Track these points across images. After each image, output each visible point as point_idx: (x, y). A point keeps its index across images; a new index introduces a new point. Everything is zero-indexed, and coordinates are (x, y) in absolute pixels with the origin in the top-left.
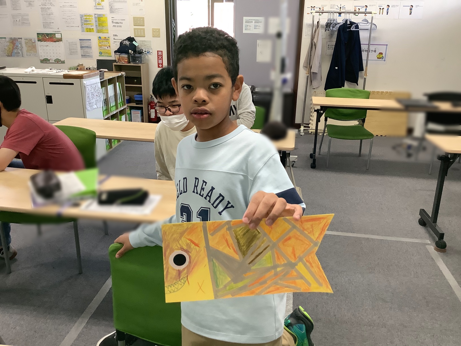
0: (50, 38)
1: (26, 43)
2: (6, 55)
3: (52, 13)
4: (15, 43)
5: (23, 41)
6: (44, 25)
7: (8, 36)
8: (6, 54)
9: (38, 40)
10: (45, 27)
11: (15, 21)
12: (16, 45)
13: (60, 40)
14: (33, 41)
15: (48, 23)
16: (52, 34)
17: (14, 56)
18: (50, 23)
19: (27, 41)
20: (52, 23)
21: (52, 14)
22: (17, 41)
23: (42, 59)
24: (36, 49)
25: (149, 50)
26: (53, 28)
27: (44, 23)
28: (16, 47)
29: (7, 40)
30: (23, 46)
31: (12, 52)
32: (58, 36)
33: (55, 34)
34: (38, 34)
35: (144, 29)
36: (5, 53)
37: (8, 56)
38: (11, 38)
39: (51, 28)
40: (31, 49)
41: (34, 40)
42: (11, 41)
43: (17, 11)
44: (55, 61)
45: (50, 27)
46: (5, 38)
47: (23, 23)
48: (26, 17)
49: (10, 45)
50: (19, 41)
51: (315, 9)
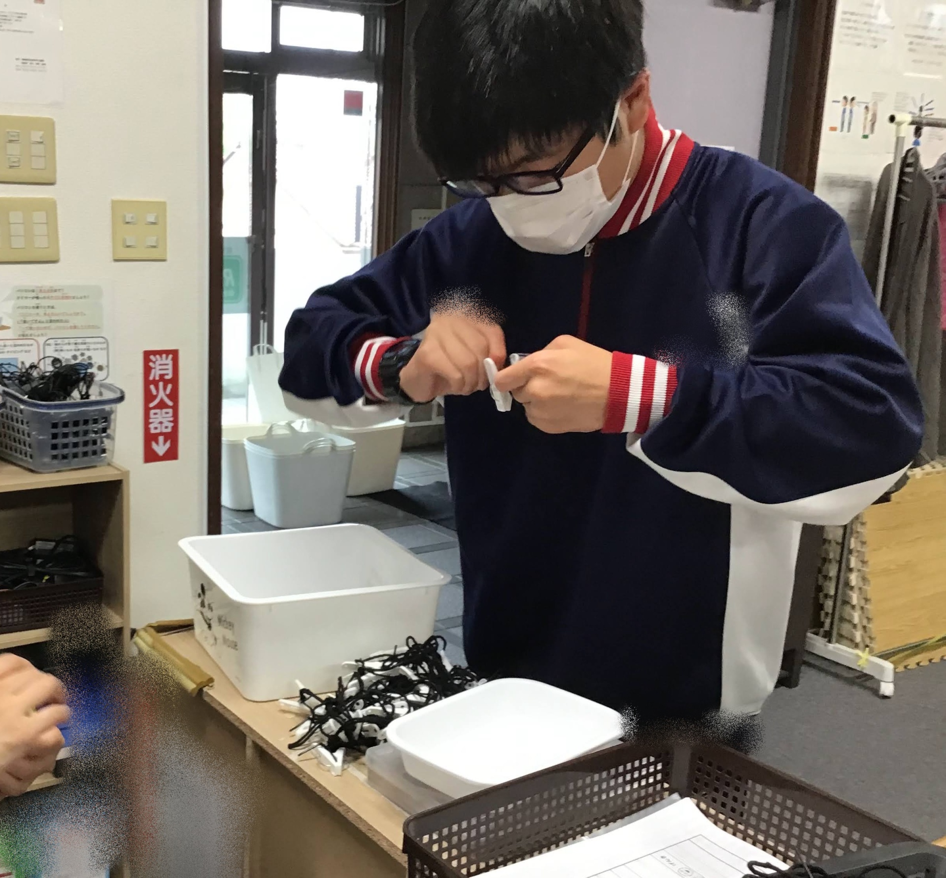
25: (87, 354)
35: (50, 208)
51: (856, 109)
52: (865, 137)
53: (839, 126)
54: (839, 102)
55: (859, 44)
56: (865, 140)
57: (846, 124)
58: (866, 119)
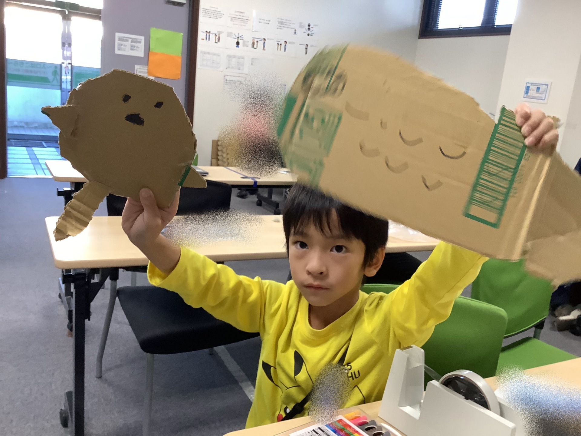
51: (211, 35)
52: (216, 43)
53: (205, 39)
54: (204, 32)
55: (210, 18)
56: (216, 44)
57: (208, 38)
58: (216, 38)
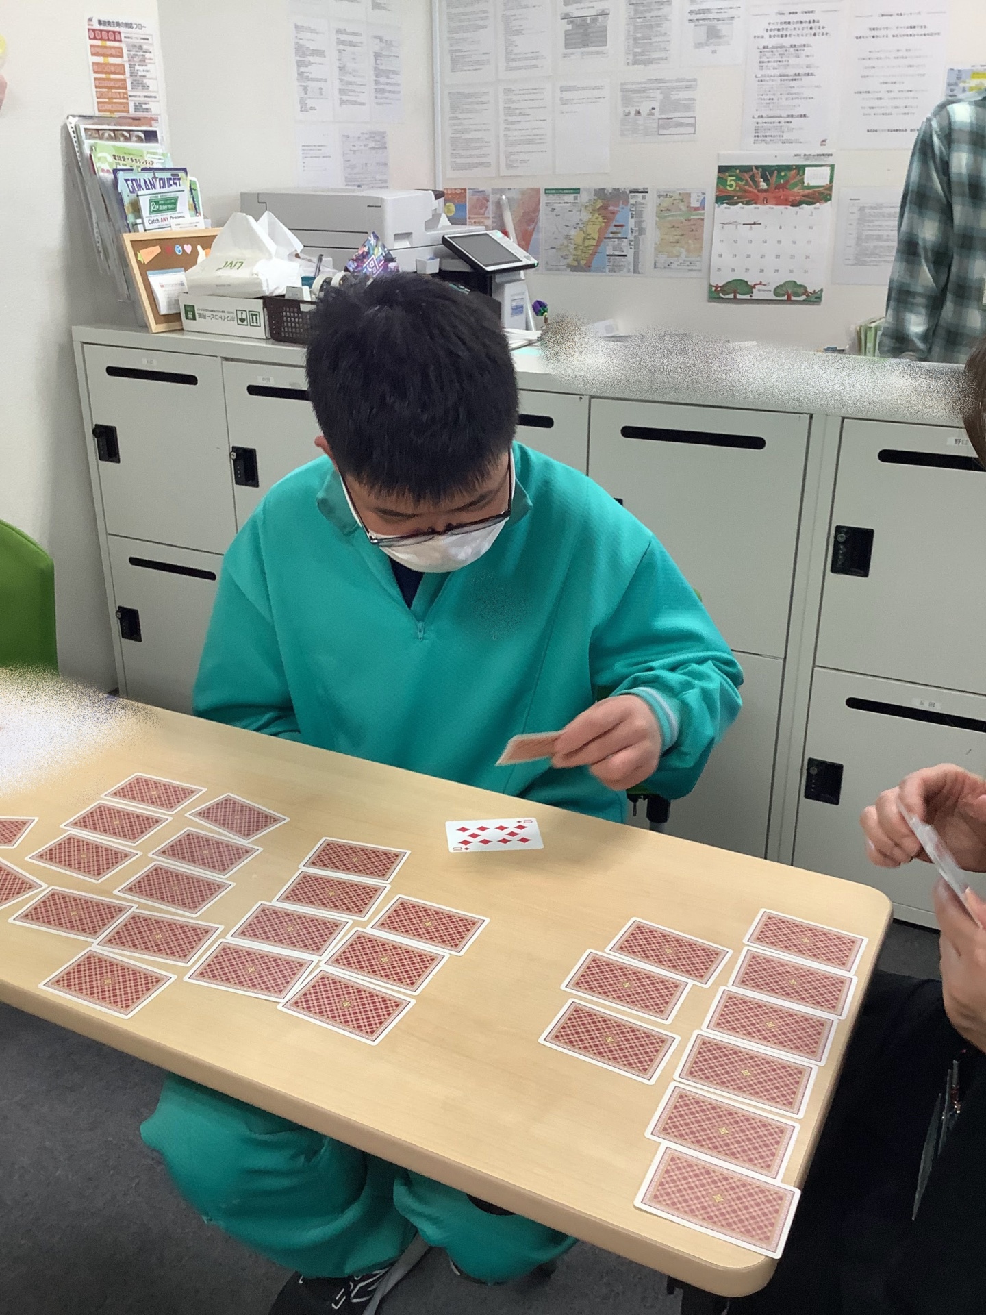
0: (779, 187)
1: (661, 212)
2: (569, 266)
3: (809, 71)
4: (613, 213)
5: (650, 206)
6: (756, 130)
7: (589, 183)
8: (570, 260)
9: (720, 199)
10: (759, 135)
11: (633, 112)
12: (615, 223)
13: (821, 195)
14: (694, 204)
15: (781, 117)
16: (789, 168)
17: (598, 270)
18: (789, 119)
19: (666, 203)
20: (798, 116)
21: (808, 75)
22: (626, 202)
23: (720, 285)
24: (699, 239)
26: (797, 141)
27: (762, 117)
28: (614, 229)
29: (584, 198)
30: (643, 225)
31: (595, 253)
32: (815, 177)
33: (800, 169)
34: (722, 169)
36: (565, 257)
37: (575, 269)
38: (600, 193)
39: (790, 142)
40: (677, 237)
41: (701, 198)
42: (599, 204)
43: (651, 66)
44: (778, 291)
45: (786, 136)
46: (577, 191)
47: (666, 123)
48: (682, 95)
49: (590, 220)
50: (632, 201)
